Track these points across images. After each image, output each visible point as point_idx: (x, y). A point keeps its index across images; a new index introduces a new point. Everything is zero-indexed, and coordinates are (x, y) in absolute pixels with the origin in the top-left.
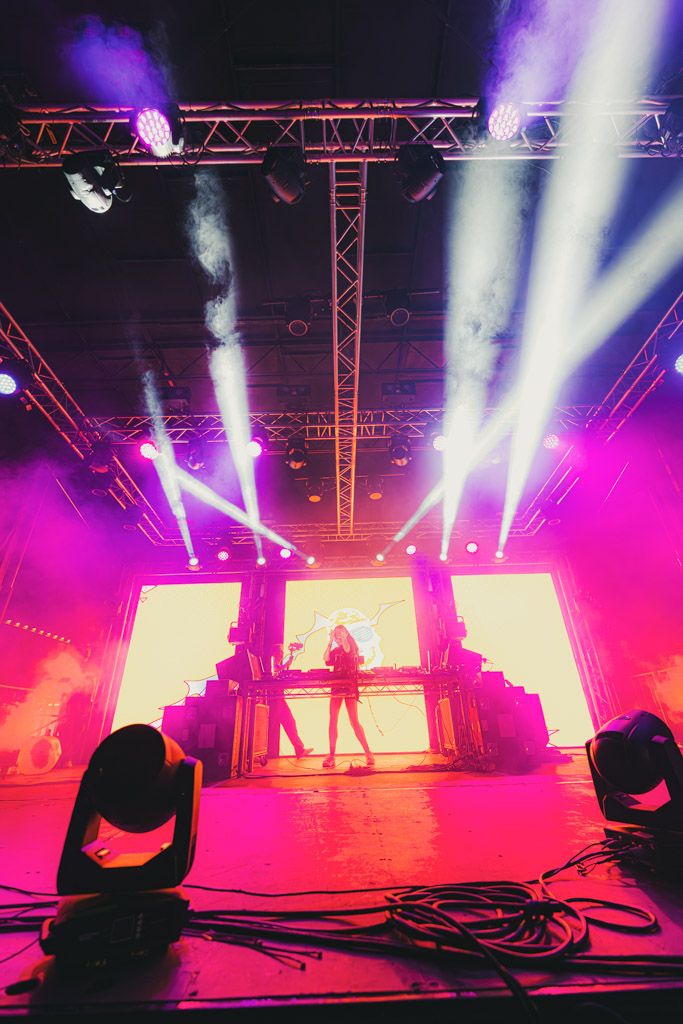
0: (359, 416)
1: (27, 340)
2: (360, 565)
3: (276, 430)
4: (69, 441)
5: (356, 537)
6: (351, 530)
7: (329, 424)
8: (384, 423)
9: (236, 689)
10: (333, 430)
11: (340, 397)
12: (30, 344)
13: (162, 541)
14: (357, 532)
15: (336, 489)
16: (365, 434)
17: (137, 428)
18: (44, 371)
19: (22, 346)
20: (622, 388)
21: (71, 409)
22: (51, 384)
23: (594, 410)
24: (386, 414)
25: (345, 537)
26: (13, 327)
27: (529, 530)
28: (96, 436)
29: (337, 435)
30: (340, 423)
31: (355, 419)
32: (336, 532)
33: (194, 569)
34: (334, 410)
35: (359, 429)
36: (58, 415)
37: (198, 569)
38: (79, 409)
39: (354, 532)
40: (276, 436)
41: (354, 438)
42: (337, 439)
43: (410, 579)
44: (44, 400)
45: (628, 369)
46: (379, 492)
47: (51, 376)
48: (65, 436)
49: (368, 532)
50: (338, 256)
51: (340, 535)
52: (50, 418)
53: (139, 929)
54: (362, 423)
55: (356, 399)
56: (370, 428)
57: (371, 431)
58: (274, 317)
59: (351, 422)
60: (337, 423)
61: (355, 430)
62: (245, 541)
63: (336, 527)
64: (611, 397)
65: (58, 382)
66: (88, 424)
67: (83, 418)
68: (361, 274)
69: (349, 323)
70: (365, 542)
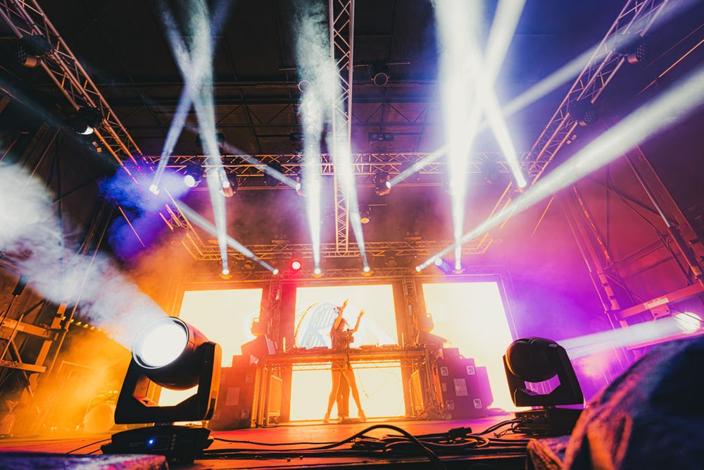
0: (352, 157)
1: (99, 94)
2: (353, 275)
3: (289, 167)
4: (130, 174)
5: (351, 254)
6: (347, 248)
7: (329, 163)
8: (370, 163)
9: (256, 362)
10: (332, 167)
12: (101, 98)
13: (201, 257)
14: (351, 250)
15: (335, 216)
16: (356, 171)
17: (183, 164)
18: (112, 118)
19: (95, 98)
20: (546, 139)
22: (117, 129)
24: (372, 157)
25: (342, 254)
26: (88, 83)
27: (480, 249)
29: (335, 172)
32: (335, 250)
33: (225, 278)
36: (122, 154)
37: (228, 278)
38: (138, 149)
39: (349, 250)
40: (289, 172)
42: (335, 175)
43: (391, 286)
44: (111, 141)
45: (549, 124)
46: (368, 218)
47: (116, 122)
48: (127, 170)
50: (335, 33)
51: (338, 252)
52: (115, 155)
53: (173, 444)
54: (355, 163)
55: (349, 144)
56: (360, 167)
57: (361, 169)
58: (288, 82)
60: (335, 162)
63: (335, 246)
64: (537, 146)
65: (123, 128)
66: (145, 162)
67: (141, 157)
68: (351, 47)
69: (343, 84)
70: (357, 258)
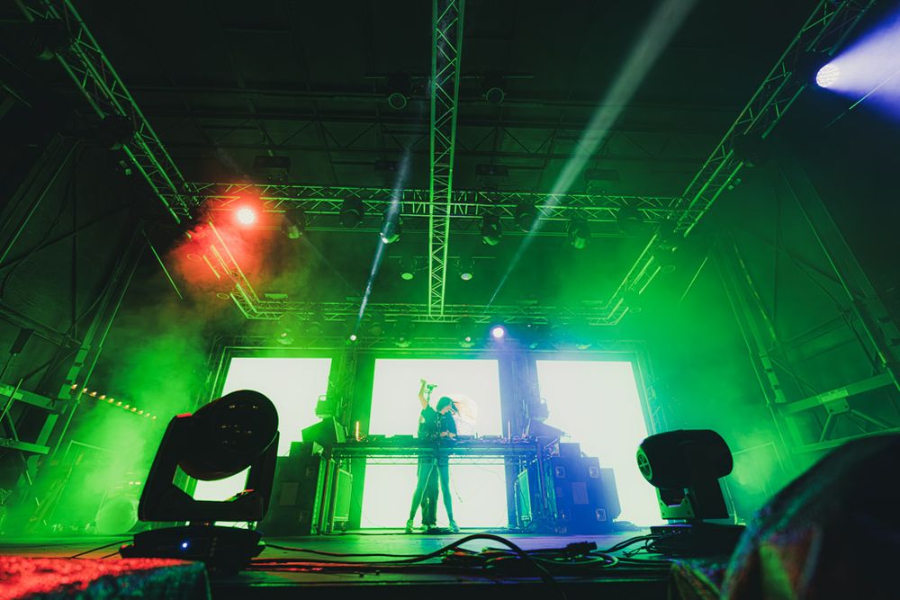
0: (453, 194)
1: (131, 99)
2: (449, 346)
3: (373, 204)
4: (167, 204)
5: (447, 318)
6: (442, 311)
7: (423, 201)
8: (476, 203)
9: (321, 452)
10: (428, 206)
11: (435, 174)
12: (134, 104)
13: (255, 315)
14: (447, 314)
15: (428, 269)
16: (459, 213)
17: (236, 194)
18: (146, 131)
19: (126, 104)
21: (170, 172)
22: (153, 146)
23: (675, 203)
24: (479, 195)
25: (436, 318)
26: (117, 84)
27: (612, 319)
28: (194, 202)
29: (431, 212)
30: (434, 201)
31: (449, 197)
32: (427, 313)
33: (285, 343)
34: (429, 188)
35: (452, 207)
36: (157, 177)
37: (289, 343)
38: (178, 173)
39: (444, 313)
40: (372, 211)
41: (448, 217)
42: (431, 216)
43: (496, 362)
44: (145, 161)
45: (707, 163)
46: (470, 273)
47: (151, 136)
48: (164, 199)
49: (458, 314)
50: (439, 34)
51: (430, 315)
52: (149, 180)
53: (213, 549)
54: (457, 202)
55: (450, 177)
56: (463, 207)
57: (464, 212)
58: (375, 95)
59: (445, 200)
60: (432, 200)
61: (449, 208)
62: (337, 317)
63: (427, 308)
64: (690, 190)
65: (160, 144)
66: (187, 189)
67: (182, 183)
69: (447, 101)
70: (455, 324)
